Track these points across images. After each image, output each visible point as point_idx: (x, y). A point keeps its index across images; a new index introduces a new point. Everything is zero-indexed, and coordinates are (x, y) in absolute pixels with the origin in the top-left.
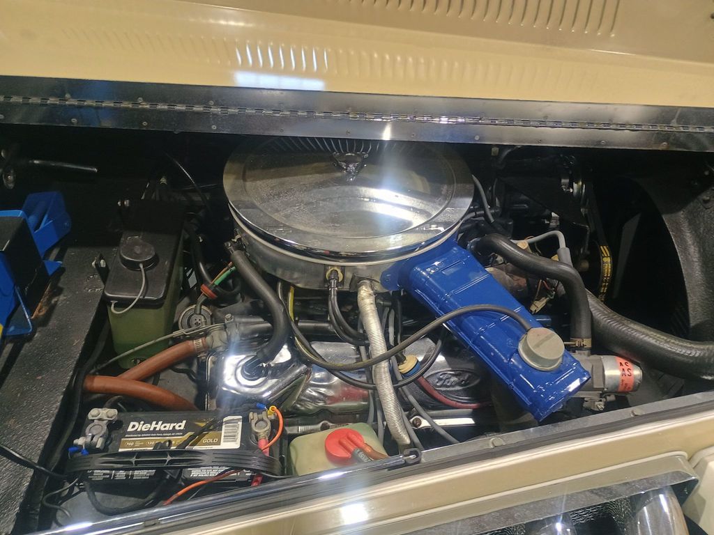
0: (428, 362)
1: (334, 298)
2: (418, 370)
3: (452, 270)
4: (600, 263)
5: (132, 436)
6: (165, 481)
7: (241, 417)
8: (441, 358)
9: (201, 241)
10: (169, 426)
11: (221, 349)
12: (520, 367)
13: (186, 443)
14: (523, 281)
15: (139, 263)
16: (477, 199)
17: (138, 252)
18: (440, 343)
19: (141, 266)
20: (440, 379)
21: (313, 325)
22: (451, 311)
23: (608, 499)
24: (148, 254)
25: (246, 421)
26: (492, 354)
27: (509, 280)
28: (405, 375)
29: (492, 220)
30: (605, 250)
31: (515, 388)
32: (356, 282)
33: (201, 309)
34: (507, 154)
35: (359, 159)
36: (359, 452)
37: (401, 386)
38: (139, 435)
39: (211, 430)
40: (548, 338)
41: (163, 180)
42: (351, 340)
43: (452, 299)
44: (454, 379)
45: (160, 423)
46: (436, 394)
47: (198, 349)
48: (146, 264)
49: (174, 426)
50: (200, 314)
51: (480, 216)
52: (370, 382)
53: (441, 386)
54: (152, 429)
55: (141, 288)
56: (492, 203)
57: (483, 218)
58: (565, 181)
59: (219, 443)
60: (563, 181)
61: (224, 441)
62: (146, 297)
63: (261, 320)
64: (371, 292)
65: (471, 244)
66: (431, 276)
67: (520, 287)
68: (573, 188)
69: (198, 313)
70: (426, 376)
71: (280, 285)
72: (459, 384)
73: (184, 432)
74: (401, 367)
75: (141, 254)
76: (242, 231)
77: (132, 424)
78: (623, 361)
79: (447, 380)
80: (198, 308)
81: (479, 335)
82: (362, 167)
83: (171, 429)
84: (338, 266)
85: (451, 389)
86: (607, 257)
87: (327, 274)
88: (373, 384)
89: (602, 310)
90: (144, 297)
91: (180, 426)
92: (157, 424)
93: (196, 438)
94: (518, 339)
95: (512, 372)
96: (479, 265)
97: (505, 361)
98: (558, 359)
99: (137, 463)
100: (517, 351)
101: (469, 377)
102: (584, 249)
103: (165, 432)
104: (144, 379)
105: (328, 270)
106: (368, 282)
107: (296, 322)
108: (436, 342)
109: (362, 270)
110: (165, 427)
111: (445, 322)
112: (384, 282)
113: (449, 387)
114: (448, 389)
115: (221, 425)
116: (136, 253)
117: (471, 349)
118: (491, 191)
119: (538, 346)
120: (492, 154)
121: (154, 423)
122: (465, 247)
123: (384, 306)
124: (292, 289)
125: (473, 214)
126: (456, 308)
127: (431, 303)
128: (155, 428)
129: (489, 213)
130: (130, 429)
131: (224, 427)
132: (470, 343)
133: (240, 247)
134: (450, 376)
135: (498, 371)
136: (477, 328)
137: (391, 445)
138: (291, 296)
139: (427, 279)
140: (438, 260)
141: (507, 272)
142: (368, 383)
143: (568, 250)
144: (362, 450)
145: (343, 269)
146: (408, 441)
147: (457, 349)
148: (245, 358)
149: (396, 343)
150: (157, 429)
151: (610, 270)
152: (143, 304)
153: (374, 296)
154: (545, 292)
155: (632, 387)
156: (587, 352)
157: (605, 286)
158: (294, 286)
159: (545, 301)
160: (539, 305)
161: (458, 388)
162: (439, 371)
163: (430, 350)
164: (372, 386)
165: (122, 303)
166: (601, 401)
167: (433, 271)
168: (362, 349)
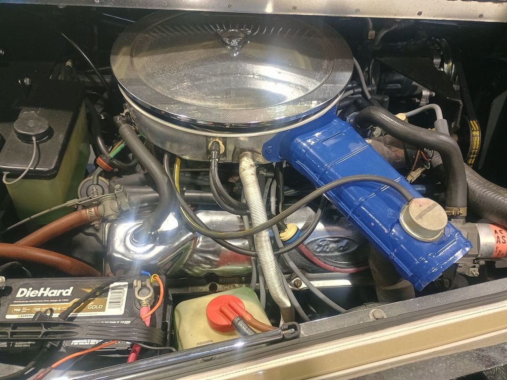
0: (308, 229)
1: (214, 169)
2: (298, 237)
3: (332, 142)
4: (470, 135)
5: (20, 302)
6: (45, 350)
7: (127, 283)
8: (320, 226)
9: (103, 118)
10: (57, 293)
11: (113, 217)
12: (402, 238)
13: (70, 310)
14: (401, 153)
15: (32, 136)
16: (355, 77)
17: (31, 126)
18: (319, 211)
19: (34, 139)
20: (320, 246)
21: (199, 194)
22: (331, 181)
23: (487, 366)
24: (41, 127)
25: (131, 287)
26: (373, 224)
27: (388, 152)
28: (285, 243)
29: (369, 97)
30: (474, 124)
31: (396, 259)
32: (239, 153)
33: (98, 179)
34: (384, 36)
35: (242, 35)
36: (238, 321)
37: (283, 253)
38: (27, 302)
39: (97, 296)
40: (430, 208)
41: (69, 63)
42: (233, 209)
43: (332, 170)
44: (332, 245)
45: (48, 289)
46: (316, 260)
47: (91, 217)
48: (39, 137)
49: (61, 293)
50: (98, 184)
51: (358, 93)
52: (253, 249)
53: (320, 252)
54: (39, 295)
55: (31, 160)
56: (368, 83)
57: (360, 95)
58: (437, 61)
59: (103, 310)
60: (435, 60)
61: (109, 308)
62: (36, 169)
63: (151, 190)
64: (253, 163)
65: (350, 118)
66: (311, 147)
67: (398, 158)
68: (443, 68)
69: (95, 183)
70: (306, 242)
71: (166, 157)
72: (337, 250)
73: (70, 298)
74: (282, 235)
75: (34, 127)
76: (130, 106)
77: (21, 290)
78: (498, 229)
79: (326, 247)
80: (95, 179)
81: (359, 206)
82: (245, 43)
83: (58, 295)
84: (220, 138)
85: (330, 254)
86: (476, 131)
87: (209, 146)
88: (255, 251)
89: (478, 180)
90: (35, 168)
91: (67, 292)
92: (45, 290)
93: (81, 304)
94: (399, 209)
95: (392, 242)
96: (359, 136)
97: (386, 231)
98: (440, 230)
99: (12, 334)
100: (398, 222)
101: (347, 243)
102: (456, 123)
103: (53, 298)
105: (210, 142)
106: (249, 153)
107: (182, 192)
108: (316, 211)
109: (244, 142)
110: (52, 293)
111: (325, 193)
112: (266, 154)
113: (328, 252)
114: (327, 255)
115: (107, 291)
116: (29, 127)
117: (350, 218)
118: (368, 72)
119: (420, 216)
120: (369, 38)
121: (42, 289)
122: (345, 120)
123: (267, 178)
124: (178, 161)
125: (351, 92)
126: (336, 178)
127: (311, 173)
128: (43, 294)
129: (367, 90)
130: (19, 295)
131: (110, 293)
132: (350, 213)
133: (129, 122)
134: (329, 242)
135: (378, 241)
136: (357, 198)
137: (272, 309)
138: (177, 168)
139: (307, 150)
140: (319, 132)
141: (385, 144)
142: (250, 250)
143: (445, 121)
144: (242, 318)
145: (225, 140)
146: (289, 305)
147: (336, 217)
148: (135, 226)
149: (277, 212)
150: (45, 295)
151: (478, 143)
152: (33, 175)
153: (255, 167)
154: (422, 162)
155: (505, 253)
156: (462, 220)
157: (473, 158)
158: (181, 158)
159: (420, 171)
160: (415, 175)
161: (337, 254)
162: (319, 238)
163: (310, 218)
164: (254, 253)
165: (14, 174)
166: (474, 267)
167: (313, 143)
168: (245, 218)
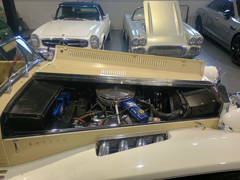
11: (94, 115)
28: (122, 119)
32: (115, 104)
35: (117, 87)
41: (85, 92)
47: (90, 115)
48: (83, 102)
55: (82, 105)
60: (155, 93)
64: (117, 106)
68: (157, 94)
76: (98, 97)
78: (157, 118)
86: (161, 105)
100: (138, 113)
104: (82, 119)
105: (111, 102)
112: (120, 105)
133: (98, 99)
143: (150, 101)
152: (82, 108)
158: (106, 106)
159: (147, 110)
162: (128, 120)
165: (79, 107)
